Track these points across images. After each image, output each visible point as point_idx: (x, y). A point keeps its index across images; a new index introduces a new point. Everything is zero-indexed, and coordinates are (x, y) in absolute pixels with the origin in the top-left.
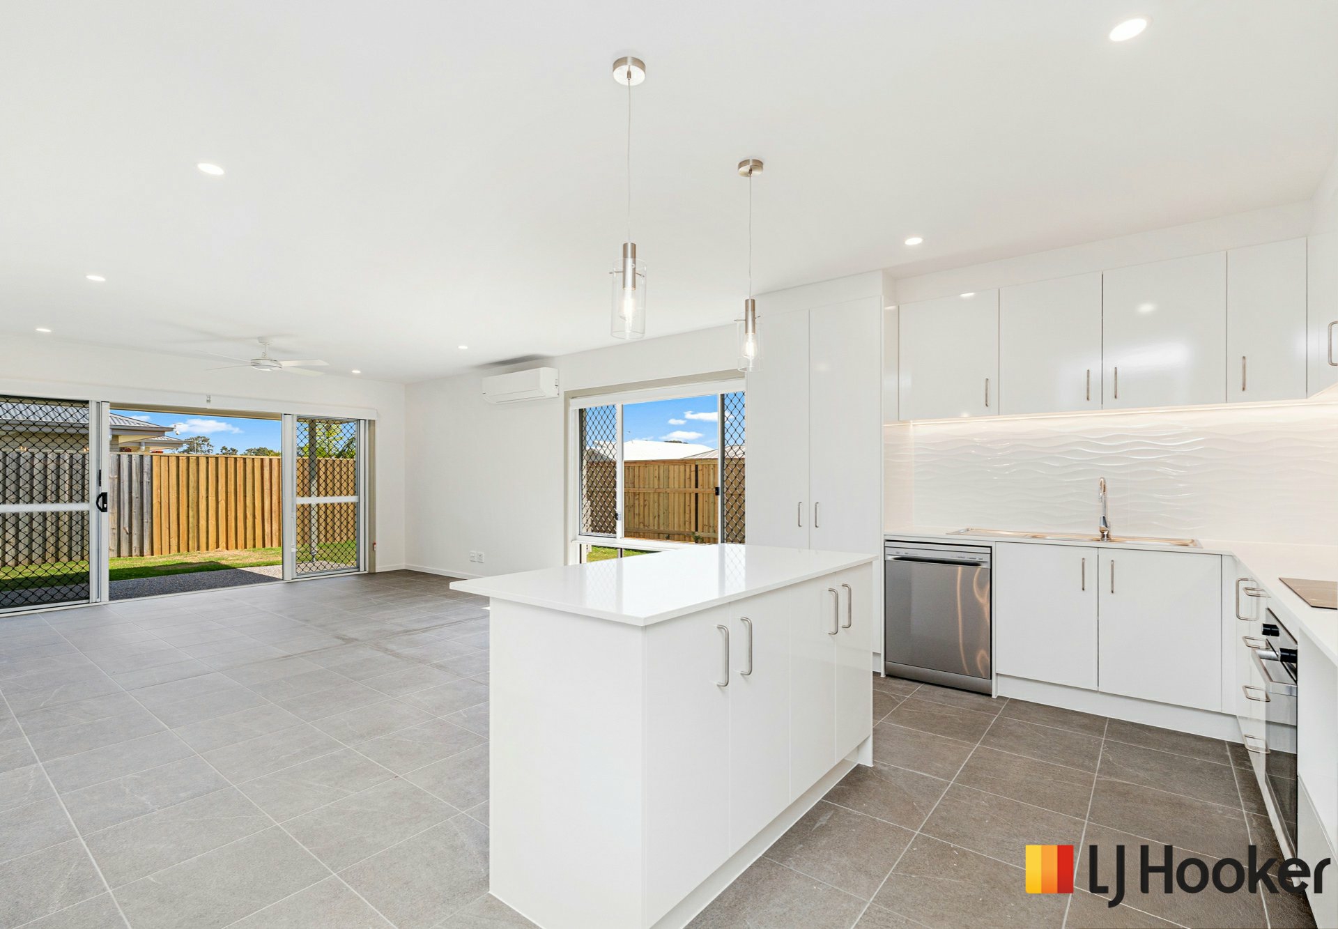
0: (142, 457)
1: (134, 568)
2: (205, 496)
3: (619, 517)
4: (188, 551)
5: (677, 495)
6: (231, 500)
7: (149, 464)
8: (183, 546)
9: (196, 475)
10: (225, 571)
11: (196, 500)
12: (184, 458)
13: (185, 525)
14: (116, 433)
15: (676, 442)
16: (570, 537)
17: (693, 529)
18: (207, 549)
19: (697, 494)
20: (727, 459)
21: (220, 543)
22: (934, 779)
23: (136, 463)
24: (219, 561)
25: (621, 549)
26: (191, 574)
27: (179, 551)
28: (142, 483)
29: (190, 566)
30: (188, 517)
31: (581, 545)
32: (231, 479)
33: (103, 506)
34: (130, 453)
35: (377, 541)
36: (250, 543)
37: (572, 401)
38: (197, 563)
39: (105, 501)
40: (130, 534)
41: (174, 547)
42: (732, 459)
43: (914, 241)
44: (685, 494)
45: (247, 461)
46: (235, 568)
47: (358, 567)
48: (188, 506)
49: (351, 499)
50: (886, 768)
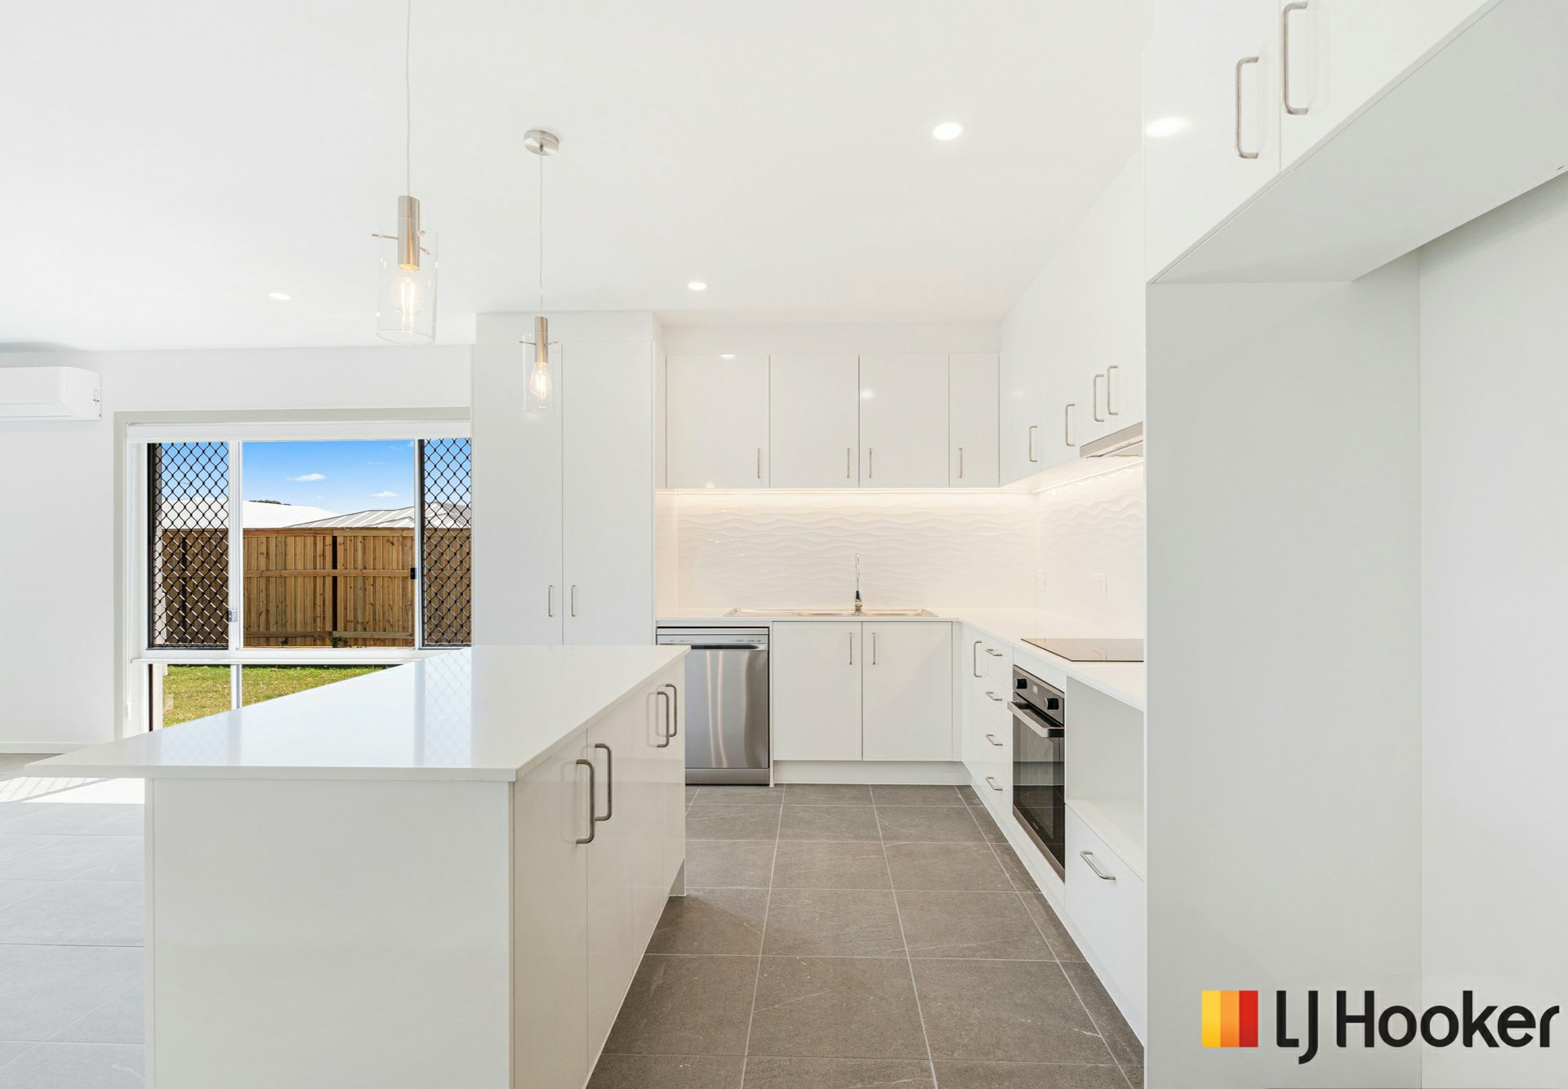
3: (233, 616)
5: (300, 580)
15: (270, 502)
16: (128, 655)
17: (329, 628)
19: (335, 579)
20: (429, 529)
22: (753, 891)
31: (151, 666)
37: (131, 430)
42: (436, 530)
43: (697, 286)
44: (315, 578)
50: (701, 893)
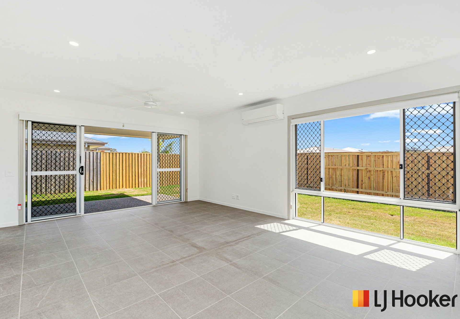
0: (97, 153)
1: (94, 196)
2: (118, 168)
3: (323, 179)
4: (113, 189)
6: (127, 169)
7: (100, 155)
8: (111, 187)
9: (115, 160)
10: (127, 198)
11: (115, 169)
12: (111, 153)
13: (112, 179)
14: (89, 145)
16: (291, 190)
18: (119, 188)
21: (124, 186)
23: (95, 155)
24: (124, 193)
25: (323, 197)
26: (114, 199)
27: (110, 189)
28: (97, 163)
29: (114, 195)
30: (113, 176)
31: (296, 194)
32: (127, 161)
33: (82, 172)
34: (93, 152)
35: (188, 188)
36: (134, 186)
37: (292, 121)
38: (116, 194)
39: (82, 170)
40: (93, 182)
41: (108, 187)
45: (133, 154)
46: (130, 197)
47: (181, 199)
48: (113, 172)
49: (178, 169)
